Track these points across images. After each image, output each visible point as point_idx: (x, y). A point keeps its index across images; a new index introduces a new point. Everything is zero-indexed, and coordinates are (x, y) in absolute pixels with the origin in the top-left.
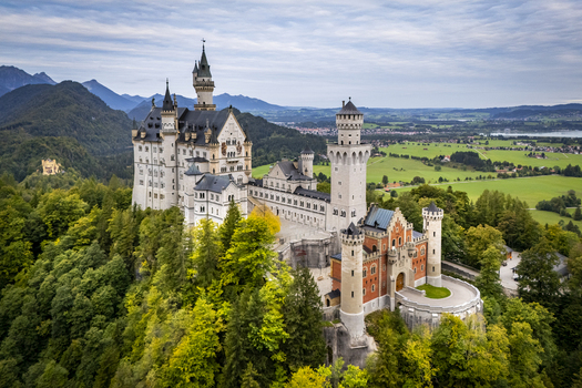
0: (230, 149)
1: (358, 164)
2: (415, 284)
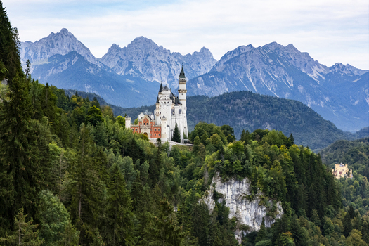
1: (165, 106)
2: (155, 139)
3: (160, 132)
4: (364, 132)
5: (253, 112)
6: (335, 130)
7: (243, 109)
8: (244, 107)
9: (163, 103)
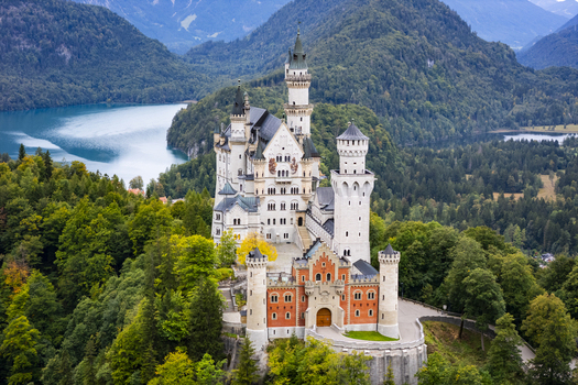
1: (355, 196)
2: (357, 327)
3: (376, 304)
4: (198, 53)
5: (39, 27)
6: (168, 54)
7: (22, 22)
8: (24, 19)
9: (351, 185)
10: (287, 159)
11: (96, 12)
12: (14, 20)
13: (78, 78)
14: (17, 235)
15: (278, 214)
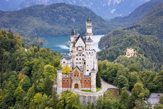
0: (79, 49)
2: (85, 89)
3: (90, 83)
5: (66, 13)
8: (62, 10)
9: (88, 53)
10: (81, 47)
11: (83, 8)
12: (59, 11)
13: (77, 27)
14: (23, 66)
15: (79, 61)
